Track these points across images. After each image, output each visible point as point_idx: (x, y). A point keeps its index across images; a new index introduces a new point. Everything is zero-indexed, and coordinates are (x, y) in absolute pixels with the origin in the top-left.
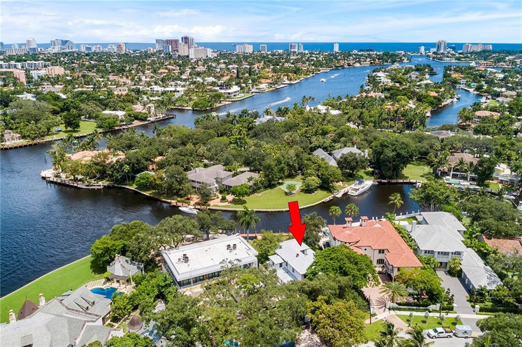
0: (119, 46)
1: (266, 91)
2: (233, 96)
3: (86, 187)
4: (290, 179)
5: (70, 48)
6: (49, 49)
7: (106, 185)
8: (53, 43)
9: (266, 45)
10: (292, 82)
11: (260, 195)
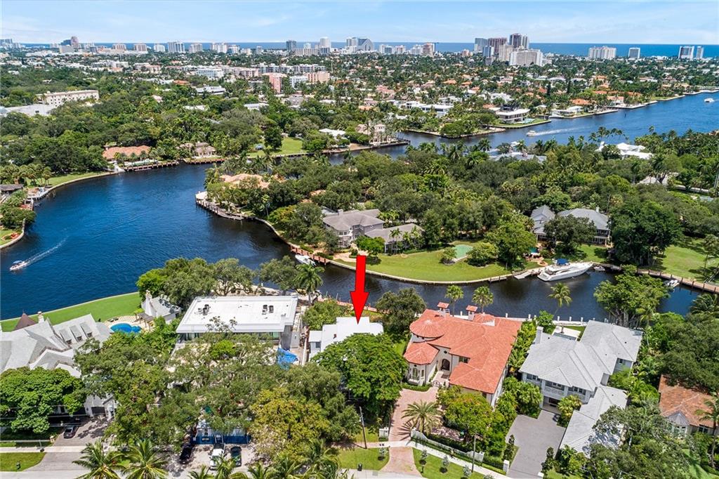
0: (426, 47)
1: (575, 116)
2: (513, 122)
3: (226, 216)
4: (468, 242)
5: (368, 48)
6: (343, 49)
7: (246, 216)
8: (349, 43)
9: (639, 49)
10: (632, 106)
11: (406, 256)
